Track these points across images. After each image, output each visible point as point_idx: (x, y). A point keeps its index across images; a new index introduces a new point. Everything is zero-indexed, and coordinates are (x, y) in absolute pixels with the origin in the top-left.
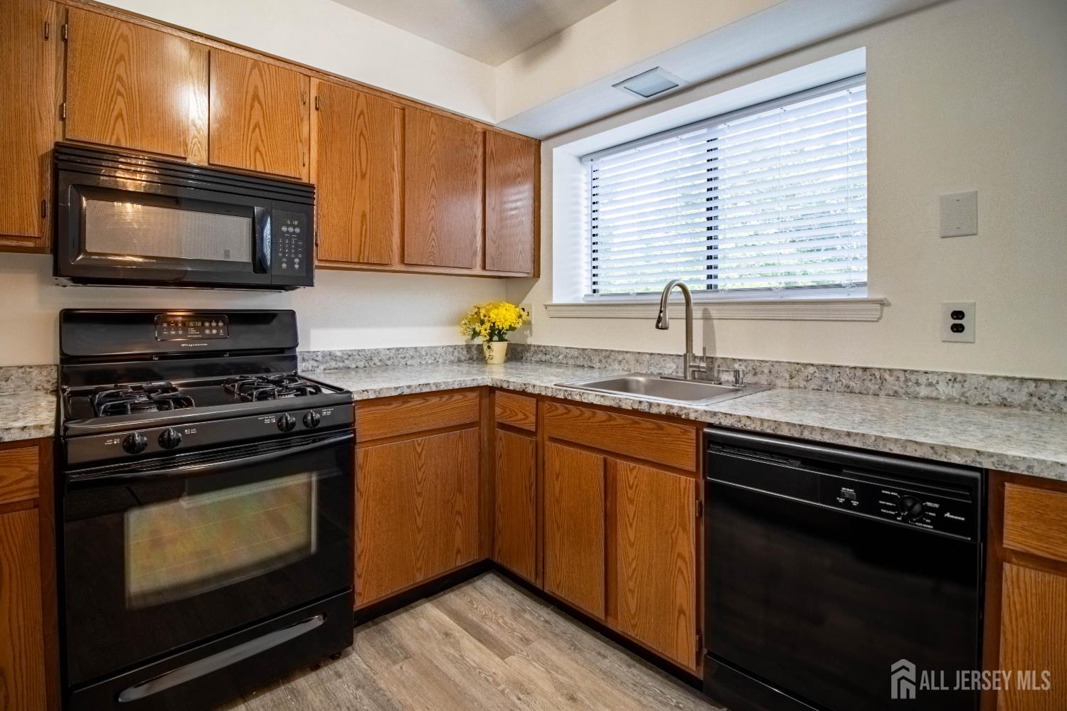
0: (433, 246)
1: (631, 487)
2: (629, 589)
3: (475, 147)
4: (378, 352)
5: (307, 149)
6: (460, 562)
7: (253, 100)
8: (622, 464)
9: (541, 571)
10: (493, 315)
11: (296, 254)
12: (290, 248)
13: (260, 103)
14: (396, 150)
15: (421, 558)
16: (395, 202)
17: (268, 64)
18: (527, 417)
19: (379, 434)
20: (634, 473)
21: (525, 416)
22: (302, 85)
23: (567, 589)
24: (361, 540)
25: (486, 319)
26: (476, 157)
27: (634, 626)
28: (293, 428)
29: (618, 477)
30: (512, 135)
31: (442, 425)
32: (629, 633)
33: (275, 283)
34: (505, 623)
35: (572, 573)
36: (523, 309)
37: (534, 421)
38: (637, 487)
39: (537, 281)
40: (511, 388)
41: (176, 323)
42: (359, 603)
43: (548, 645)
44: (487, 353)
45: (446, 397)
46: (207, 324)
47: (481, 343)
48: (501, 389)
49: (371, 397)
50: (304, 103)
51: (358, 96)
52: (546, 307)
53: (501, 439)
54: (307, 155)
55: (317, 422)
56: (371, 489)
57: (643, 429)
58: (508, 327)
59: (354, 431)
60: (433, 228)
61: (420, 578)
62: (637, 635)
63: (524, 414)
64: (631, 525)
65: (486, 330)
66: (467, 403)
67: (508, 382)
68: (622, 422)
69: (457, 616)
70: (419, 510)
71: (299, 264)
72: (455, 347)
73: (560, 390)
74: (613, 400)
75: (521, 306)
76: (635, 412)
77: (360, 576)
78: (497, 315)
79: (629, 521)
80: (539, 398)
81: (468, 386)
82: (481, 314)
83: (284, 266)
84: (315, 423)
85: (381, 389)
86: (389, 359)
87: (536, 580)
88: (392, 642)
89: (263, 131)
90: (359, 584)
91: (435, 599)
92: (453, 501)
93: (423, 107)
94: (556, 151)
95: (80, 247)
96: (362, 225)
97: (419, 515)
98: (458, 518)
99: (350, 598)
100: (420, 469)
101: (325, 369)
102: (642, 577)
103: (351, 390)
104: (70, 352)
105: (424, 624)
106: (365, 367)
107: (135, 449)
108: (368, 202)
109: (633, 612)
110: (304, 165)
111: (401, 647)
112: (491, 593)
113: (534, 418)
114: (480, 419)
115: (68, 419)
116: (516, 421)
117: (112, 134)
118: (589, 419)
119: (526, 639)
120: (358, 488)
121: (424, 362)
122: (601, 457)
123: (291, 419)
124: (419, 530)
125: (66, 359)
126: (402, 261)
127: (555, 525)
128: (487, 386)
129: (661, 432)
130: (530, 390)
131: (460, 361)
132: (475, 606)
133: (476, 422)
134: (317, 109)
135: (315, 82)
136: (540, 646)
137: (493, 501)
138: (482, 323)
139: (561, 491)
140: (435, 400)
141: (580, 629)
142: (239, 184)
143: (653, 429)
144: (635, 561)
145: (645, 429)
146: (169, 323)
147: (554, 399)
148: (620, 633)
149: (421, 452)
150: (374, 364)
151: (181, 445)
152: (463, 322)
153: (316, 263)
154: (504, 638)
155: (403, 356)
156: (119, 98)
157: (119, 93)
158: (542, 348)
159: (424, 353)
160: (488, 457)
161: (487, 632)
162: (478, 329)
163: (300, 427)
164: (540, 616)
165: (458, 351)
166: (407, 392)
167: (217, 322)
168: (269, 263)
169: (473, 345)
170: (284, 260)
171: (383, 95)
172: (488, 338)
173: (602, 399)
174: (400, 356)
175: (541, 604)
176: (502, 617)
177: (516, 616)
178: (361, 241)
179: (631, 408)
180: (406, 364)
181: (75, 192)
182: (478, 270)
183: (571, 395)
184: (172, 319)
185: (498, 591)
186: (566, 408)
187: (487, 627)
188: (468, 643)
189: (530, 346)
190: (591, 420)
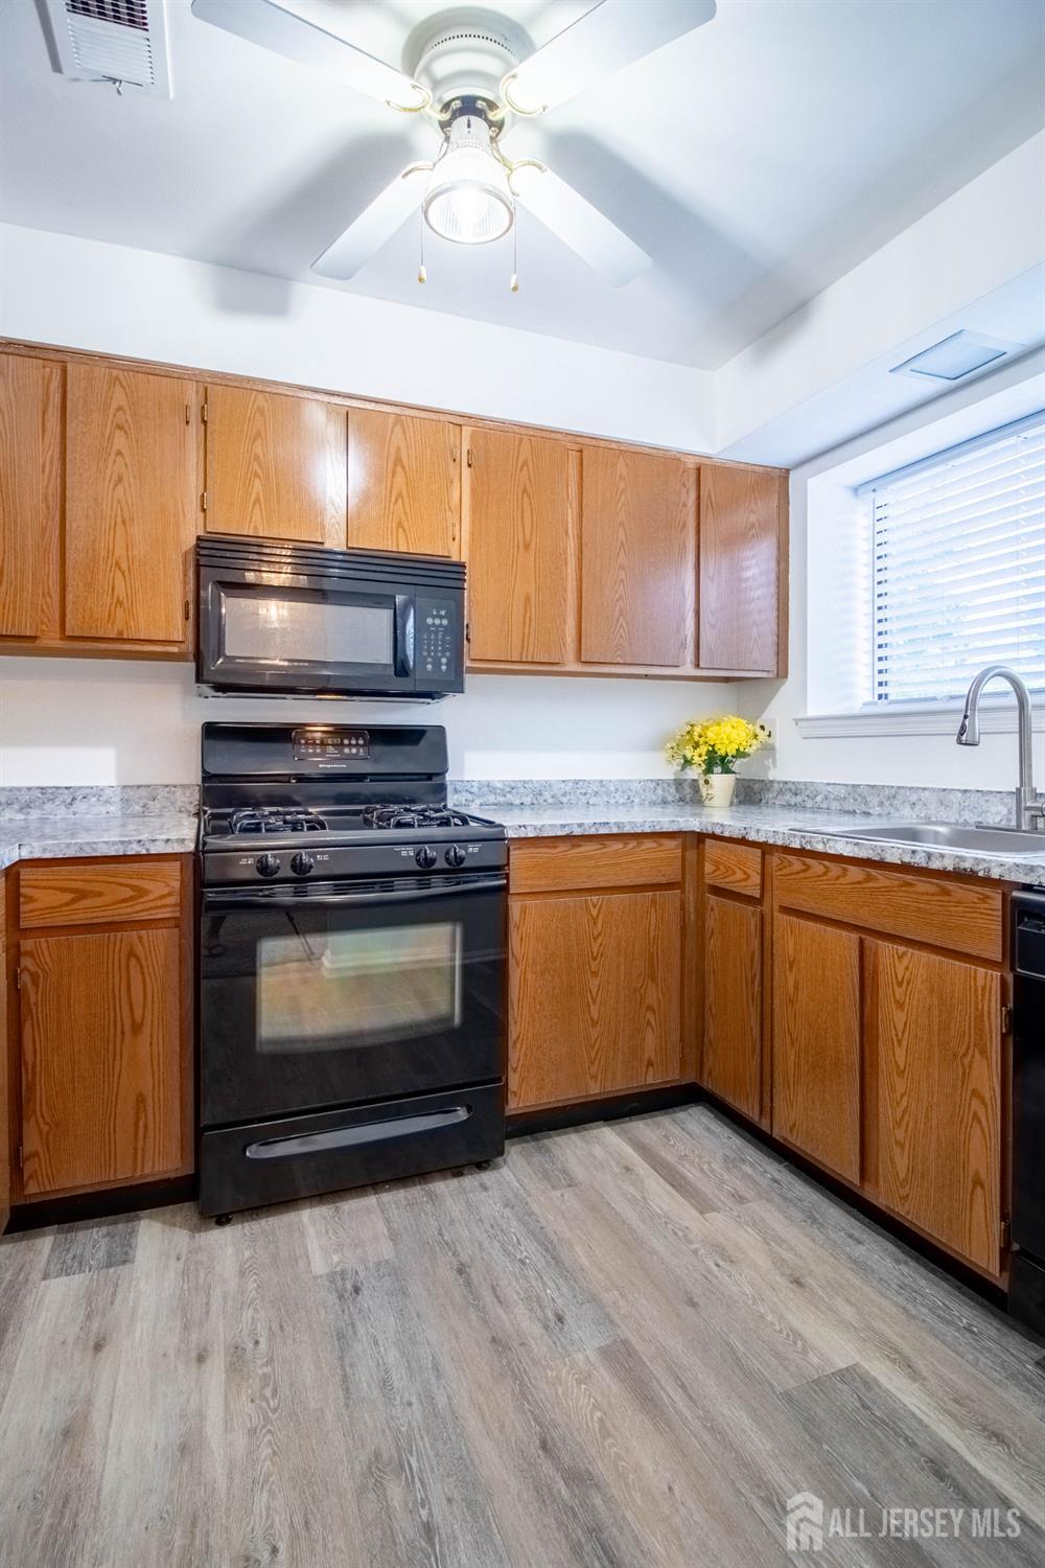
0: (621, 636)
1: (900, 984)
2: (896, 1141)
3: (684, 490)
4: (549, 784)
5: (458, 517)
6: (652, 1079)
7: (395, 464)
8: (886, 948)
9: (767, 1107)
10: (711, 735)
11: (443, 651)
12: (436, 646)
13: (403, 467)
14: (571, 507)
15: (597, 1061)
16: (570, 579)
17: (412, 417)
18: (749, 877)
19: (543, 884)
20: (905, 961)
21: (745, 875)
22: (452, 438)
23: (804, 1134)
24: (516, 1022)
25: (702, 740)
26: (685, 505)
27: (905, 1198)
28: (433, 865)
29: (881, 968)
30: (742, 467)
31: (627, 882)
32: (897, 1210)
33: (420, 688)
34: (713, 1171)
35: (812, 1110)
36: (762, 728)
37: (758, 882)
38: (908, 983)
39: (783, 684)
40: (726, 834)
41: (314, 739)
42: (515, 1105)
43: (773, 1210)
44: (704, 790)
45: (632, 844)
46: (346, 742)
47: (696, 777)
48: (714, 836)
49: (530, 835)
50: (454, 460)
51: (521, 440)
52: (797, 721)
53: (712, 909)
54: (458, 527)
55: (461, 860)
56: (530, 956)
57: (917, 893)
58: (734, 752)
59: (507, 877)
60: (621, 610)
61: (595, 1089)
62: (908, 1213)
63: (745, 873)
64: (900, 1042)
65: (700, 756)
66: (662, 855)
67: (722, 825)
68: (887, 883)
69: (644, 1150)
70: (594, 996)
71: (446, 664)
72: (658, 782)
73: (795, 836)
74: (873, 850)
75: (759, 722)
76: (905, 868)
77: (515, 1070)
78: (717, 735)
79: (897, 1035)
80: (765, 848)
81: (664, 830)
82: (695, 733)
83: (429, 667)
84: (458, 860)
85: (543, 826)
86: (564, 795)
87: (760, 1118)
88: (553, 1163)
89: (406, 502)
90: (514, 1081)
91: (618, 1124)
92: (642, 991)
93: (607, 444)
94: (811, 482)
95: (220, 652)
96: (526, 612)
97: (594, 1002)
98: (650, 1016)
99: (502, 1094)
100: (595, 939)
101: (481, 805)
102: (916, 1123)
103: (505, 824)
104: (212, 770)
105: (598, 1151)
106: (533, 804)
107: (269, 871)
108: (533, 581)
109: (902, 1176)
110: (454, 539)
111: (565, 1172)
112: (698, 1132)
113: (759, 877)
114: (684, 878)
115: (207, 834)
116: (733, 882)
117: (250, 522)
118: (837, 878)
119: (739, 1196)
120: (513, 954)
121: (612, 801)
122: (855, 936)
123: (431, 854)
124: (594, 1023)
125: (207, 777)
126: (579, 659)
127: (788, 1036)
128: (693, 832)
129: (947, 898)
130: (752, 837)
131: (665, 802)
132: (672, 1143)
133: (678, 883)
134: (470, 465)
135: (467, 431)
136: (757, 1207)
137: (703, 999)
138: (696, 746)
139: (796, 987)
140: (617, 846)
141: (826, 1200)
142: (379, 568)
143: (933, 895)
144: (906, 1098)
145: (922, 894)
146: (307, 740)
147: (786, 850)
148: (884, 1209)
149: (598, 915)
150: (545, 801)
151: (313, 873)
152: (669, 745)
153: (467, 663)
154: (708, 1189)
155: (583, 791)
156: (257, 481)
157: (257, 475)
158: (790, 785)
159: (612, 789)
160: (692, 933)
161: (683, 1177)
162: (689, 756)
163: (441, 864)
164: (765, 1172)
165: (664, 788)
166: (577, 831)
167: (357, 739)
168: (411, 663)
169: (685, 780)
170: (429, 660)
171: (553, 435)
172: (704, 767)
173: (856, 849)
174: (579, 791)
175: (769, 1157)
176: (709, 1163)
177: (731, 1165)
178: (524, 633)
179: (899, 862)
180: (588, 803)
181: (215, 590)
182: (688, 669)
183: (810, 842)
184: (309, 735)
185: (708, 1129)
186: (804, 863)
187: (685, 1171)
188: (656, 1186)
189: (772, 782)
190: (842, 880)
